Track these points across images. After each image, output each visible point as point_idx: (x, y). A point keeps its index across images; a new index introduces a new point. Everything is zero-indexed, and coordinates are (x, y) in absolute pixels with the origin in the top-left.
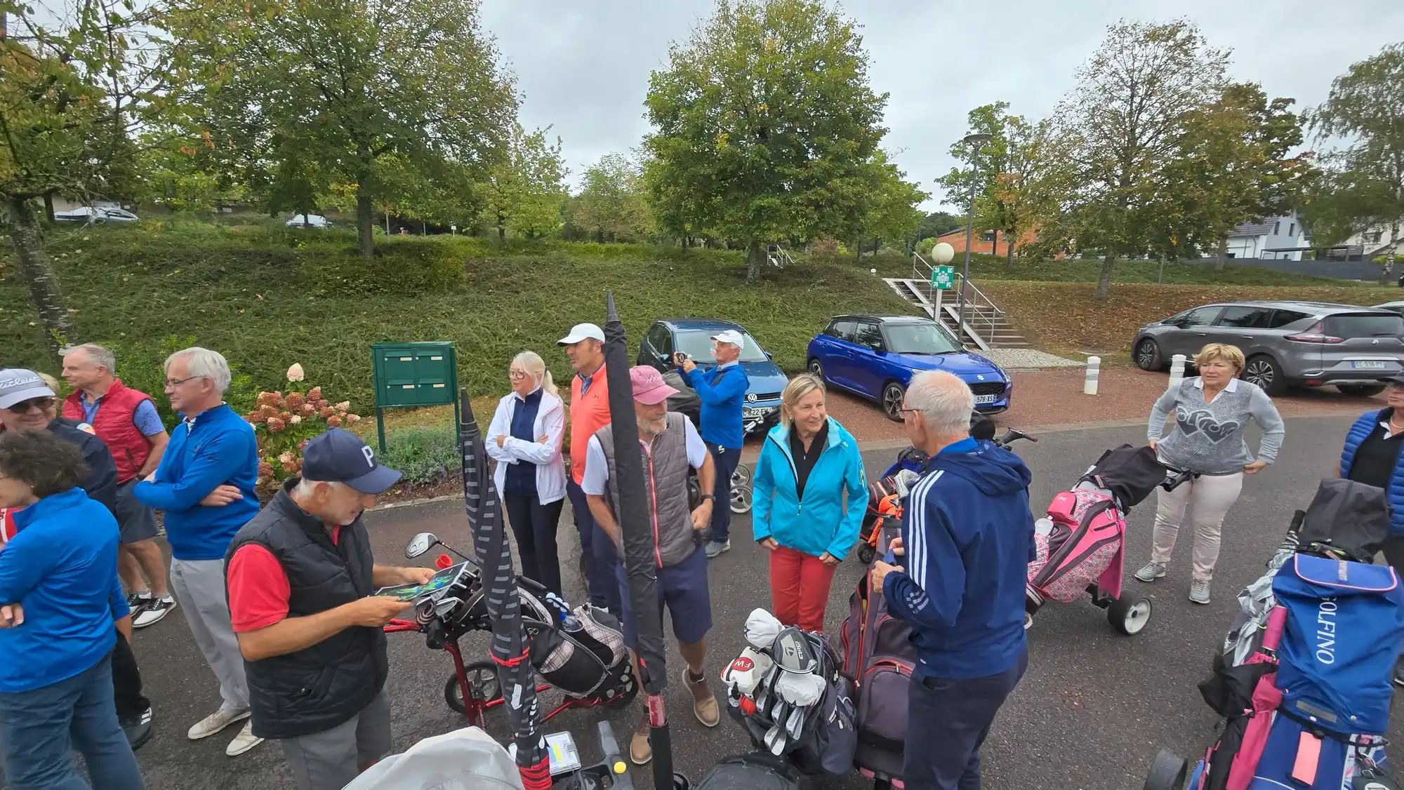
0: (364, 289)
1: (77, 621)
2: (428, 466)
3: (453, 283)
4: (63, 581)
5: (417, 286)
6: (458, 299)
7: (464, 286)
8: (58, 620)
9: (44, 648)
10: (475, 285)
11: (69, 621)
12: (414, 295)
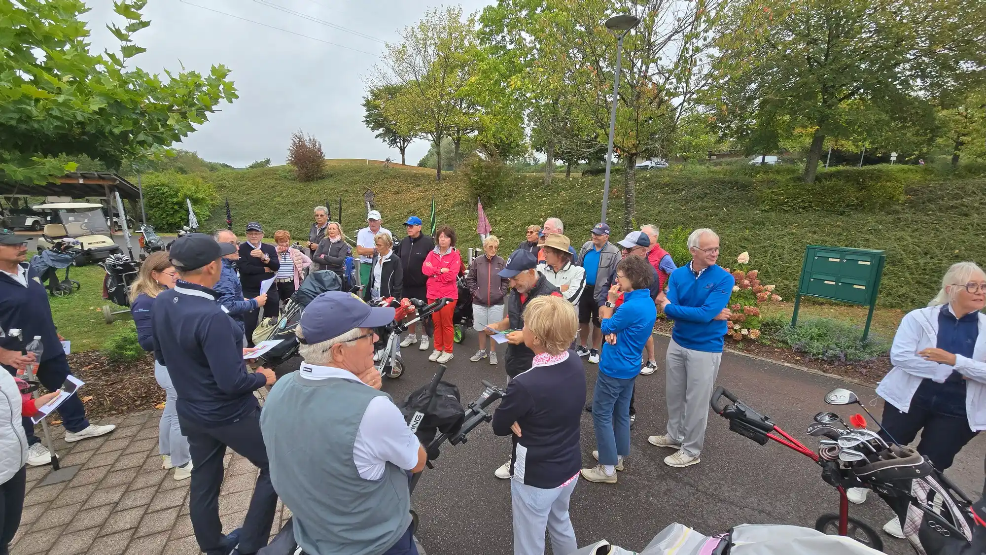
0: (800, 207)
1: (632, 354)
2: (828, 347)
3: (887, 204)
4: (633, 332)
5: (848, 206)
6: (890, 218)
7: (898, 208)
8: (626, 349)
9: (618, 359)
10: (912, 207)
11: (630, 352)
12: (842, 214)
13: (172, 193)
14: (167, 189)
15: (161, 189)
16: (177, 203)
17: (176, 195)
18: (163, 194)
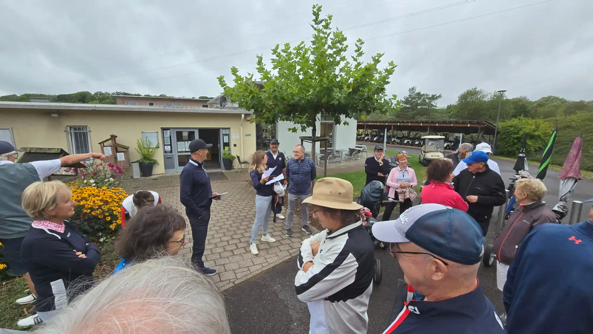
13: (516, 131)
14: (513, 129)
15: (509, 129)
16: (517, 138)
17: (518, 133)
18: (510, 132)
